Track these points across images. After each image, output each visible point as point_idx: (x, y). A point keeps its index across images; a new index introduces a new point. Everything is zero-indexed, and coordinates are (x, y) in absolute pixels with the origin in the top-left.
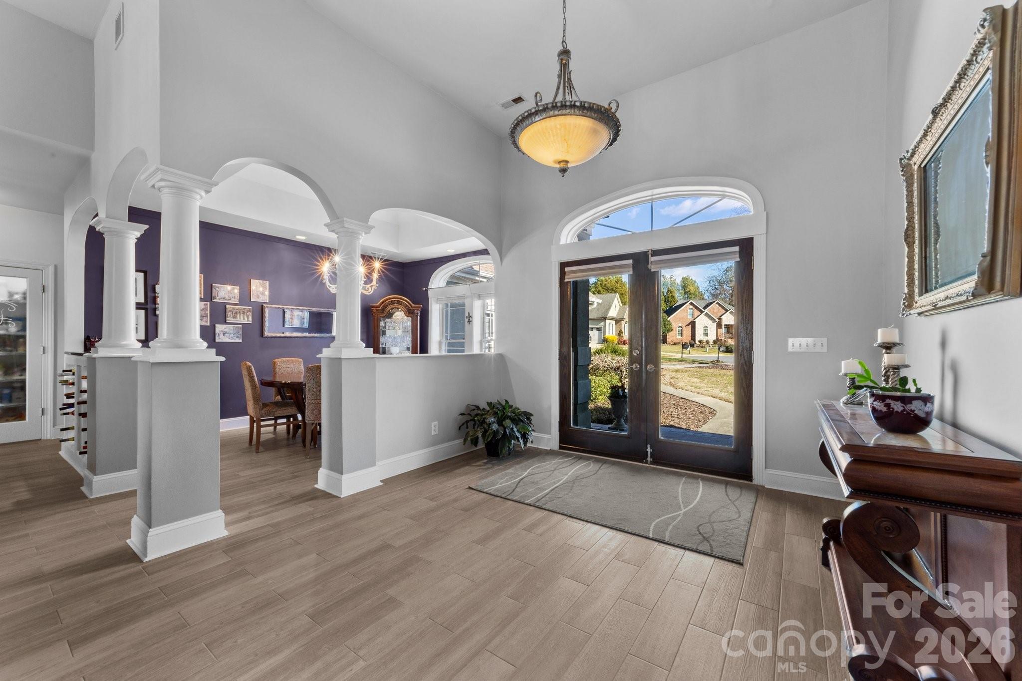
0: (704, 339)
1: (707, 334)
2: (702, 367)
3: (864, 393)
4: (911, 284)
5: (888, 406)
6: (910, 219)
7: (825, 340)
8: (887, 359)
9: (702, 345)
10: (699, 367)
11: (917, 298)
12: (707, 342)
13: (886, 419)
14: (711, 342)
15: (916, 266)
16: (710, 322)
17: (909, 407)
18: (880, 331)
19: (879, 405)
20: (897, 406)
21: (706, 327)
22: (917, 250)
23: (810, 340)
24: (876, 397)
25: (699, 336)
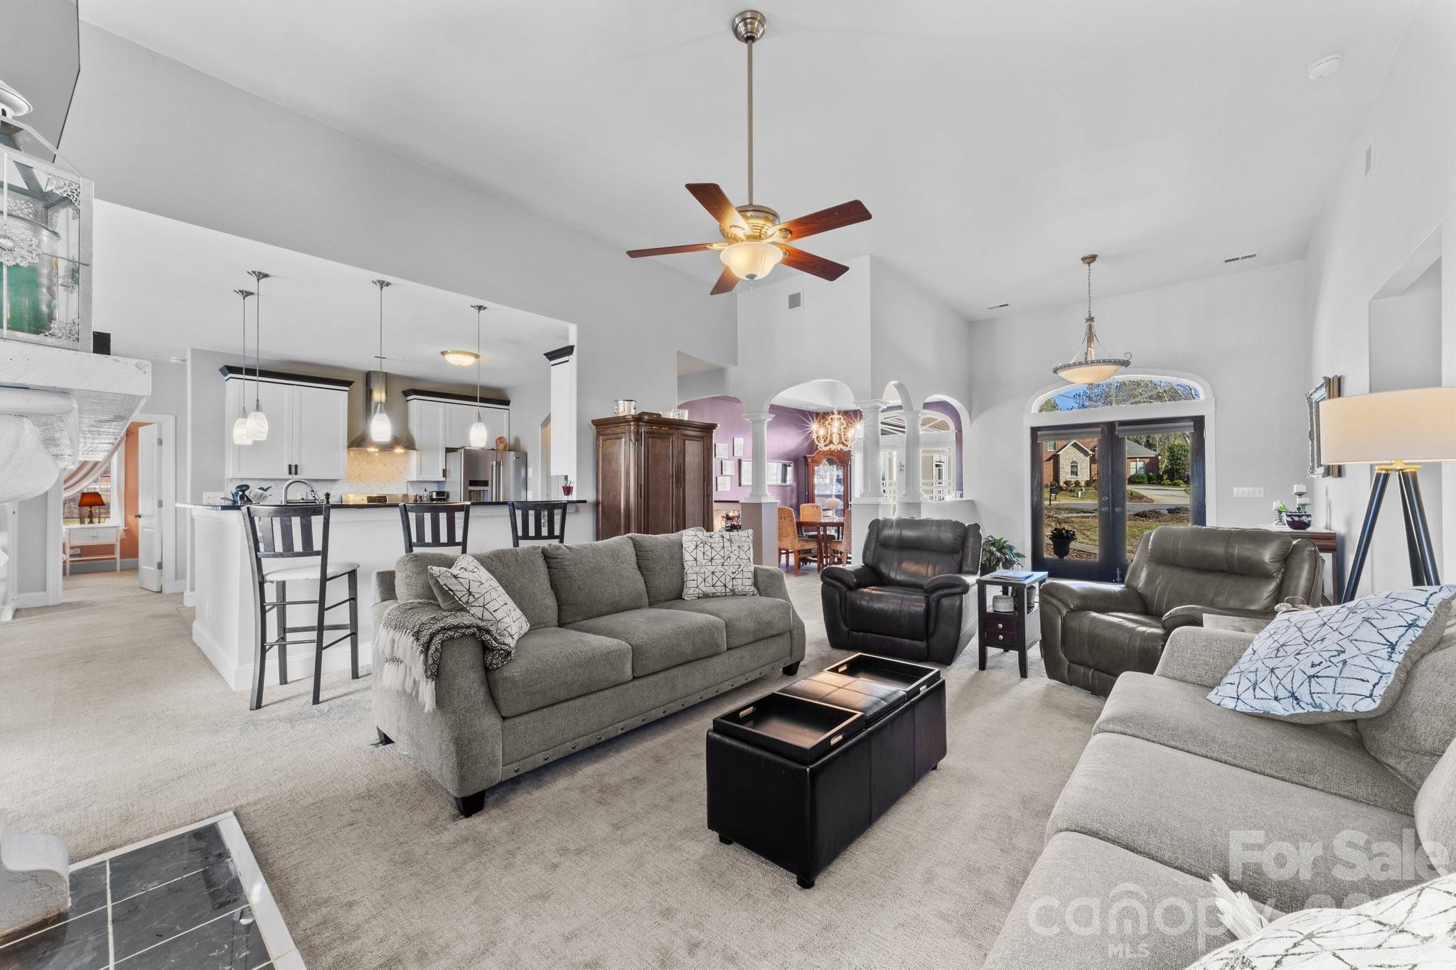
0: (1073, 479)
1: (1077, 472)
2: (1088, 517)
3: (1284, 514)
4: (1313, 461)
5: (1292, 518)
6: (1312, 427)
7: (1262, 489)
8: (1299, 501)
9: (1072, 488)
10: (1083, 517)
11: (1316, 469)
12: (1077, 483)
13: (1292, 524)
14: (1083, 484)
15: (1315, 452)
16: (1082, 455)
17: (1301, 519)
18: (1295, 486)
19: (1289, 519)
20: (1296, 519)
21: (1074, 462)
22: (1315, 444)
23: (1251, 489)
24: (1288, 516)
25: (1065, 475)
